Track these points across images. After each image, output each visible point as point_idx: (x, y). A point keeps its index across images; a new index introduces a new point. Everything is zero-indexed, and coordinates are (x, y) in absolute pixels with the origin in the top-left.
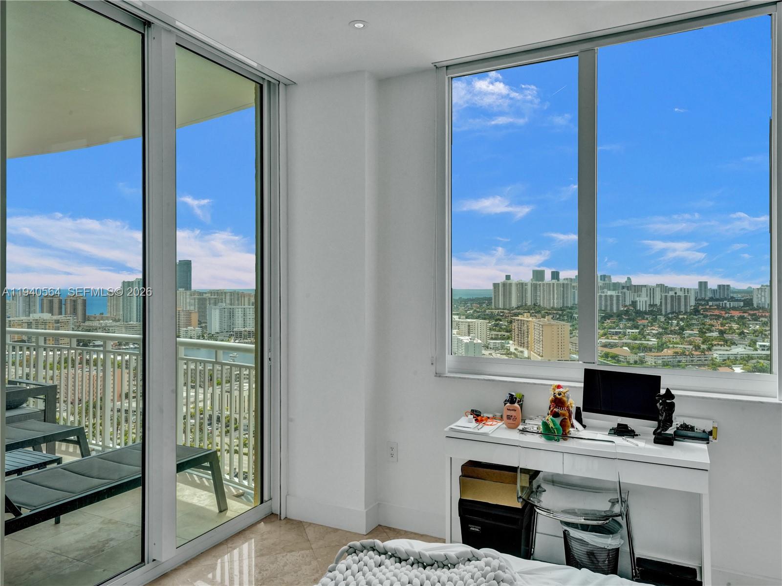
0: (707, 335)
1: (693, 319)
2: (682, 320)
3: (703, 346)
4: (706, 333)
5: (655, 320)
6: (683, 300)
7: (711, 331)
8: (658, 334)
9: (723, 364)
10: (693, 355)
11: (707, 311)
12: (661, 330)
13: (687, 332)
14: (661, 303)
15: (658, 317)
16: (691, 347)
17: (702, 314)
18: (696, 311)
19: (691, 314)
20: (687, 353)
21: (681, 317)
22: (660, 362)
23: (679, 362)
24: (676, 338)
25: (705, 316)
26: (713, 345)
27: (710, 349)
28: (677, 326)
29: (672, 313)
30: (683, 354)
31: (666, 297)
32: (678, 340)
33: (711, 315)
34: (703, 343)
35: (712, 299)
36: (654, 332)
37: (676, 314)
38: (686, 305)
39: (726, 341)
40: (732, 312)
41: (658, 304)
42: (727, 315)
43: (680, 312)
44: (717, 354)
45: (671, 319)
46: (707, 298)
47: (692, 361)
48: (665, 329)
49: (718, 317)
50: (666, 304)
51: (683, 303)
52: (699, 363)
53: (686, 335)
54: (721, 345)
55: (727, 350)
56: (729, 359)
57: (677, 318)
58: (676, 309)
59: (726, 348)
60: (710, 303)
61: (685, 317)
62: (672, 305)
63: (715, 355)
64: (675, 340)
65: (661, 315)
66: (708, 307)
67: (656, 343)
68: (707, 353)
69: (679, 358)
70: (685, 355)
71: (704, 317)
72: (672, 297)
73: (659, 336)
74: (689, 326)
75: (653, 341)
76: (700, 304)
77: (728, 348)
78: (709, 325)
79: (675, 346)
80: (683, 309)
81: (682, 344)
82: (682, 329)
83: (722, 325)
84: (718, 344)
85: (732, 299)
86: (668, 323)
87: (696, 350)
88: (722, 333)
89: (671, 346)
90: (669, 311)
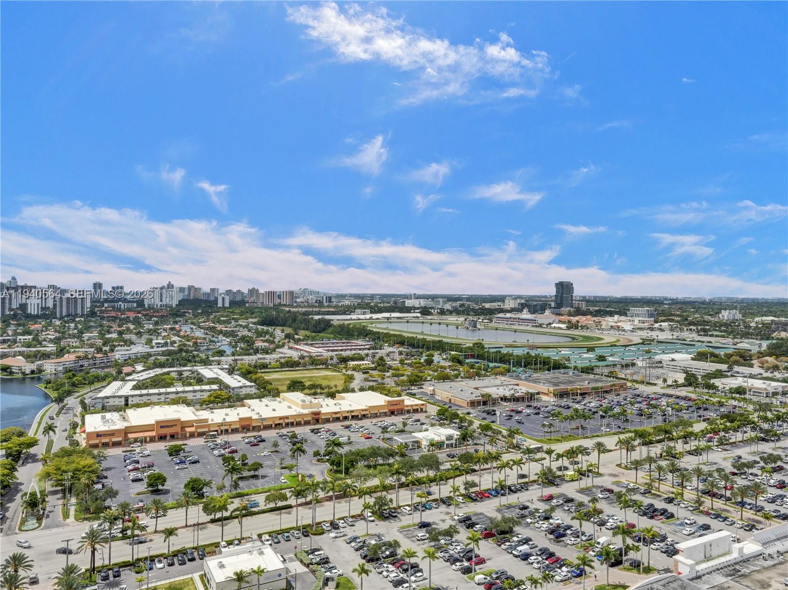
0: (107, 336)
1: (91, 321)
2: (79, 322)
3: (104, 348)
4: (105, 334)
5: (50, 324)
6: (79, 302)
7: (109, 332)
8: (54, 339)
9: (125, 364)
10: (95, 357)
11: (103, 313)
12: (58, 335)
13: (86, 336)
14: (55, 305)
15: (53, 320)
16: (93, 350)
17: (99, 316)
18: (93, 314)
19: (88, 316)
20: (90, 356)
21: (77, 319)
22: (61, 368)
23: (82, 366)
24: (74, 342)
25: (103, 318)
26: (115, 346)
27: (112, 350)
28: (75, 329)
29: (68, 316)
30: (86, 357)
31: (61, 298)
32: (78, 344)
33: (108, 317)
34: (104, 345)
35: (106, 301)
36: (49, 337)
37: (72, 317)
38: (82, 308)
39: (125, 341)
40: (127, 313)
41: (51, 307)
42: (123, 316)
43: (76, 315)
44: (119, 354)
45: (66, 322)
46: (101, 300)
47: (95, 364)
48: (64, 333)
49: (114, 319)
50: (61, 307)
51: (79, 305)
52: (102, 365)
53: (86, 338)
54: (121, 346)
55: (127, 350)
56: (130, 358)
57: (73, 321)
58: (72, 312)
59: (126, 348)
60: (106, 305)
61: (82, 319)
62: (68, 308)
63: (117, 357)
64: (74, 344)
65: (56, 318)
66: (104, 308)
67: (55, 348)
68: (109, 354)
69: (81, 363)
70: (88, 358)
71: (101, 319)
72: (68, 299)
73: (56, 341)
74: (88, 329)
75: (51, 348)
76: (96, 306)
77: (129, 348)
78: (107, 327)
79: (77, 350)
80: (79, 311)
81: (82, 348)
82: (81, 332)
83: (120, 326)
84: (119, 345)
85: (125, 301)
86: (65, 326)
87: (98, 353)
88: (120, 333)
89: (72, 350)
90: (64, 314)
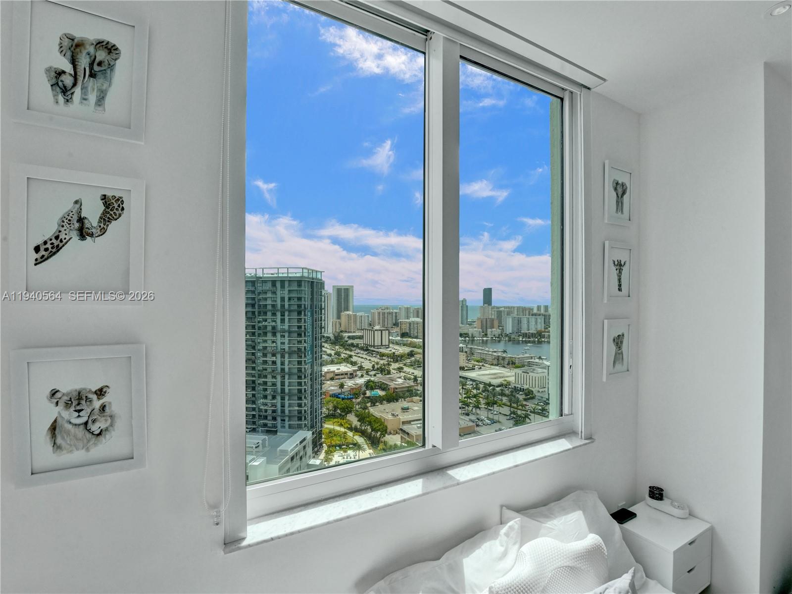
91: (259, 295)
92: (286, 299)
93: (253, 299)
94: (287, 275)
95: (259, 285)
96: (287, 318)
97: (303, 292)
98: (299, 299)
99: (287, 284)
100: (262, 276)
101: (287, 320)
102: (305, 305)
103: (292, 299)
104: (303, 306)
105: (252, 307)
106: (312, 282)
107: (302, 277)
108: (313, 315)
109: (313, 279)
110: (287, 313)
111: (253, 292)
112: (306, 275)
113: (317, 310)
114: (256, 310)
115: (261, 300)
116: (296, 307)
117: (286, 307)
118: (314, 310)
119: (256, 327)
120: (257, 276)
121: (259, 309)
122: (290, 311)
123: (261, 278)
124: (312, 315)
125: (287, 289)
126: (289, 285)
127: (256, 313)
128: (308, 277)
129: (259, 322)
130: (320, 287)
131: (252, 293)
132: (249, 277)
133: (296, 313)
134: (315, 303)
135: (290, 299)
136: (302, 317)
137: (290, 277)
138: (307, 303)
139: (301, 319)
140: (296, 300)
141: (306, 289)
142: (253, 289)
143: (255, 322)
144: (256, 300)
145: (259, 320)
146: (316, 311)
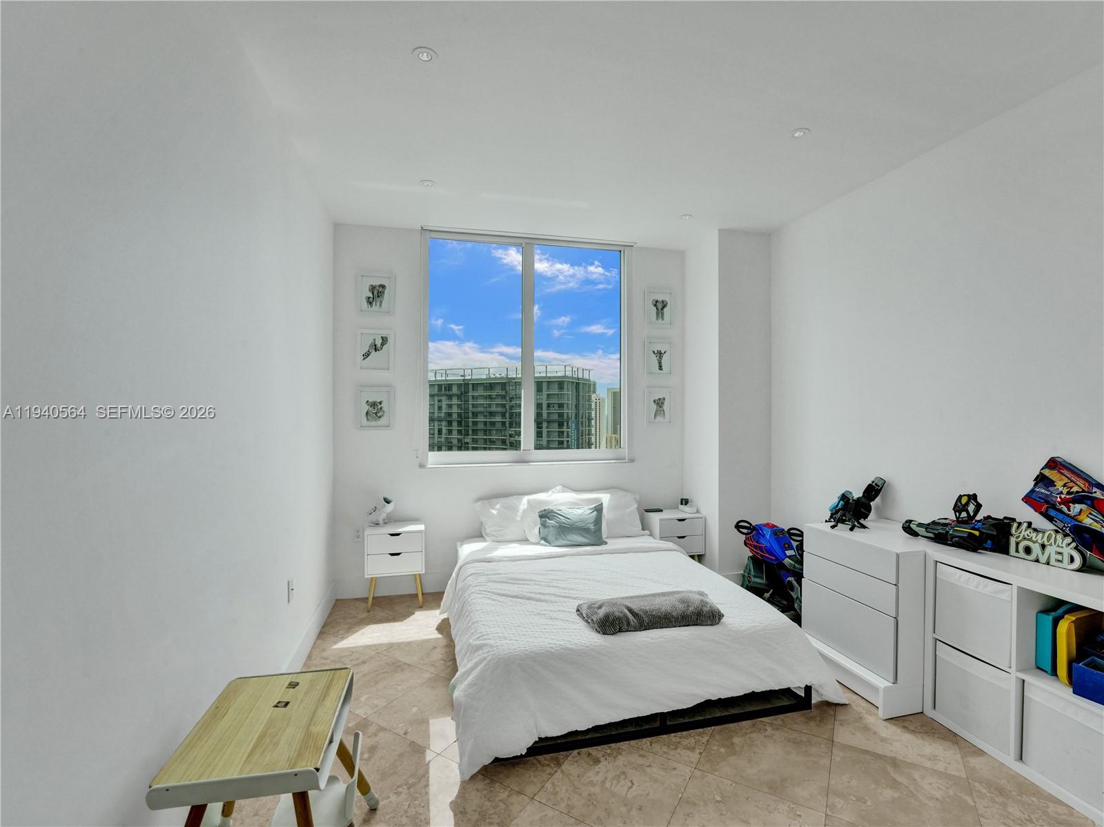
91: (511, 401)
92: (545, 406)
93: (503, 406)
94: (545, 375)
95: (511, 388)
96: (545, 431)
97: (566, 397)
98: (561, 406)
99: (545, 386)
100: (515, 376)
101: (545, 434)
102: (568, 414)
103: (552, 406)
104: (565, 416)
105: (502, 416)
106: (578, 384)
107: (565, 377)
108: (579, 428)
109: (578, 379)
110: (545, 425)
111: (503, 397)
112: (569, 374)
113: (584, 420)
114: (507, 421)
115: (513, 406)
116: (555, 417)
117: (545, 416)
118: (580, 420)
119: (508, 443)
120: (509, 376)
121: (510, 418)
122: (549, 422)
123: (514, 379)
124: (577, 428)
125: (545, 393)
126: (548, 388)
127: (507, 424)
128: (572, 378)
129: (511, 436)
130: (587, 390)
131: (502, 399)
132: (499, 378)
133: (557, 425)
134: (581, 411)
135: (549, 406)
136: (565, 429)
137: (549, 378)
138: (569, 411)
139: (563, 432)
140: (556, 407)
141: (569, 392)
142: (504, 393)
143: (504, 436)
144: (508, 407)
145: (510, 432)
146: (582, 422)
